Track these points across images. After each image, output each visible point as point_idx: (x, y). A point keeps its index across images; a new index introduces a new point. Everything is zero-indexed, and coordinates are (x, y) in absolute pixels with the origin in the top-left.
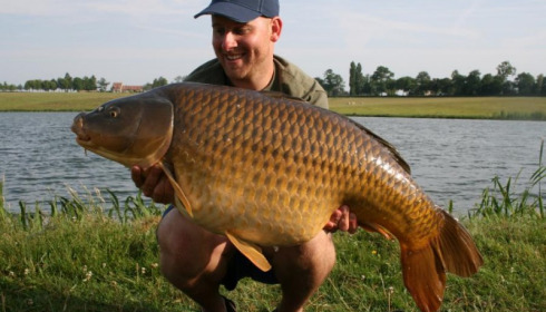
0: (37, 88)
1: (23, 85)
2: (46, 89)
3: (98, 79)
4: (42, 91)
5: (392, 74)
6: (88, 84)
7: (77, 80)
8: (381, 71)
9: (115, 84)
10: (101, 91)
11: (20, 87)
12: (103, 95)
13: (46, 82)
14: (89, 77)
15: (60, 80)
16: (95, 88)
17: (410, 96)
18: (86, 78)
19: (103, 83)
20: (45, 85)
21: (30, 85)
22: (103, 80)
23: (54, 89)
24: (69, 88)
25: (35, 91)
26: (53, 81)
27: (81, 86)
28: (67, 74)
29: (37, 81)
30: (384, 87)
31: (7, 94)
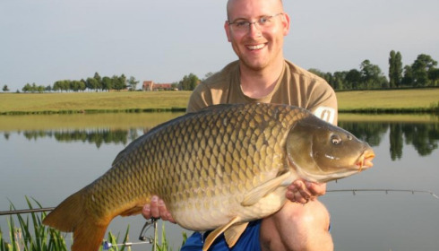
0: (66, 89)
1: (52, 86)
2: (76, 90)
3: (128, 78)
4: (71, 92)
5: (435, 63)
6: (118, 84)
7: (105, 79)
8: (423, 60)
9: (145, 82)
10: (131, 90)
11: (49, 88)
12: (133, 94)
13: (74, 82)
14: (119, 76)
15: (89, 80)
16: (125, 87)
18: (115, 77)
19: (133, 82)
20: (73, 86)
21: (59, 86)
22: (133, 78)
23: (84, 89)
24: (98, 87)
25: (64, 91)
26: (82, 80)
27: (109, 85)
28: (96, 74)
29: (66, 82)
30: (426, 77)
31: (36, 95)
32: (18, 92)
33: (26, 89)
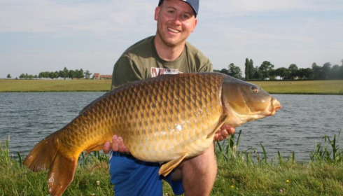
0: (46, 77)
1: (38, 75)
2: (52, 78)
3: (85, 71)
4: (50, 79)
5: (273, 66)
6: (78, 74)
7: (71, 71)
8: (266, 64)
9: (95, 74)
10: (87, 78)
11: (36, 77)
12: (88, 81)
13: (52, 73)
14: (79, 70)
15: (61, 72)
16: (83, 76)
17: (285, 80)
18: (77, 70)
19: (88, 74)
20: (51, 75)
21: (42, 75)
22: (88, 72)
23: (57, 78)
24: (67, 77)
25: (45, 79)
26: (56, 72)
27: (74, 75)
28: (65, 68)
29: (46, 73)
30: (268, 74)
31: (28, 81)
32: (17, 79)
33: (22, 76)
